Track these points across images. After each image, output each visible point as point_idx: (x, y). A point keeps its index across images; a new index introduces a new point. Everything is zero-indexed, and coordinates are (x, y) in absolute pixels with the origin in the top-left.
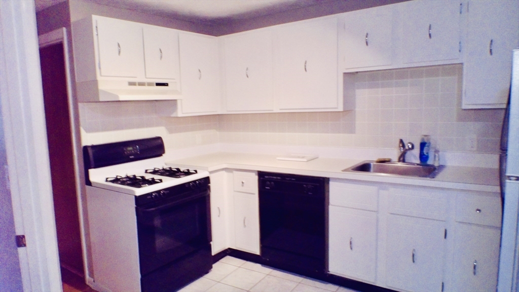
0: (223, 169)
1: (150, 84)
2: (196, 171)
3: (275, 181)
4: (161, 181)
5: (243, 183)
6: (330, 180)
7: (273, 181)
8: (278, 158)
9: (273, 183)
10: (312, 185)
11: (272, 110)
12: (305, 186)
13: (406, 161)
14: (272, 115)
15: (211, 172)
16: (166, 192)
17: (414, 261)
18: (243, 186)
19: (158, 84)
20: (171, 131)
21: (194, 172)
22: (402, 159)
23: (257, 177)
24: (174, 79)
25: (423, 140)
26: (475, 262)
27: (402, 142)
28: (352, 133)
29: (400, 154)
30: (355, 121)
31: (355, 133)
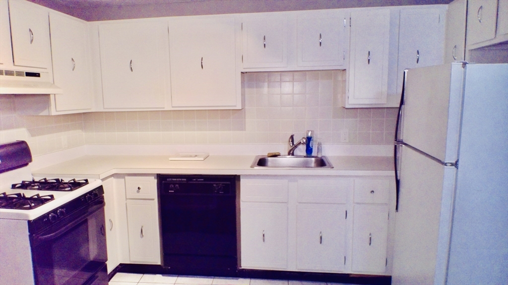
0: (112, 176)
1: (19, 74)
2: (86, 180)
3: (180, 184)
4: (52, 196)
5: (139, 188)
6: (241, 177)
7: (177, 184)
8: (170, 159)
9: (177, 185)
10: (223, 184)
11: (164, 108)
12: (214, 185)
13: (295, 154)
14: (165, 113)
15: (103, 180)
16: (64, 210)
17: (321, 243)
18: (138, 192)
19: (28, 74)
20: (33, 133)
21: (85, 182)
22: (291, 152)
23: (156, 181)
24: (46, 69)
25: (307, 134)
26: (370, 235)
27: (292, 137)
28: (242, 130)
29: (290, 148)
30: (245, 119)
31: (245, 130)
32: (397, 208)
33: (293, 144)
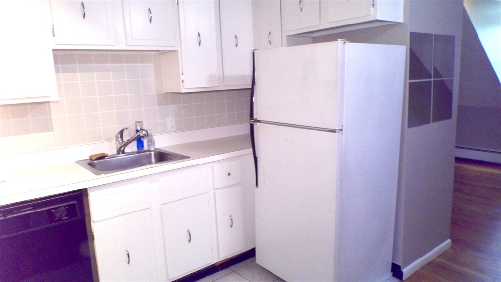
6: (88, 191)
10: (64, 206)
12: (52, 211)
13: (125, 152)
17: (190, 241)
22: (122, 150)
25: (136, 126)
26: (231, 216)
27: (122, 132)
28: (47, 130)
29: (120, 146)
30: (50, 115)
31: (53, 130)
32: (257, 184)
33: (123, 140)
